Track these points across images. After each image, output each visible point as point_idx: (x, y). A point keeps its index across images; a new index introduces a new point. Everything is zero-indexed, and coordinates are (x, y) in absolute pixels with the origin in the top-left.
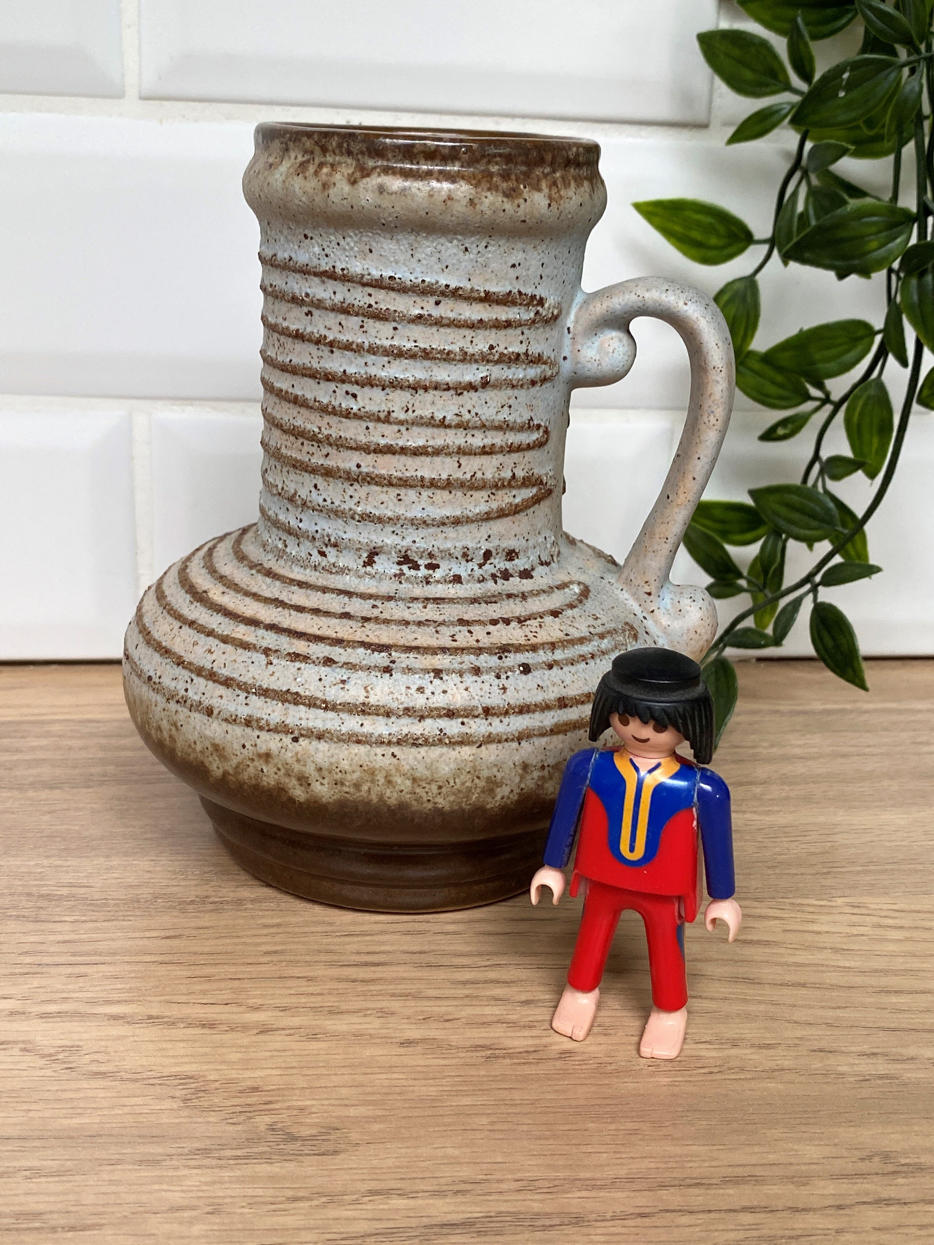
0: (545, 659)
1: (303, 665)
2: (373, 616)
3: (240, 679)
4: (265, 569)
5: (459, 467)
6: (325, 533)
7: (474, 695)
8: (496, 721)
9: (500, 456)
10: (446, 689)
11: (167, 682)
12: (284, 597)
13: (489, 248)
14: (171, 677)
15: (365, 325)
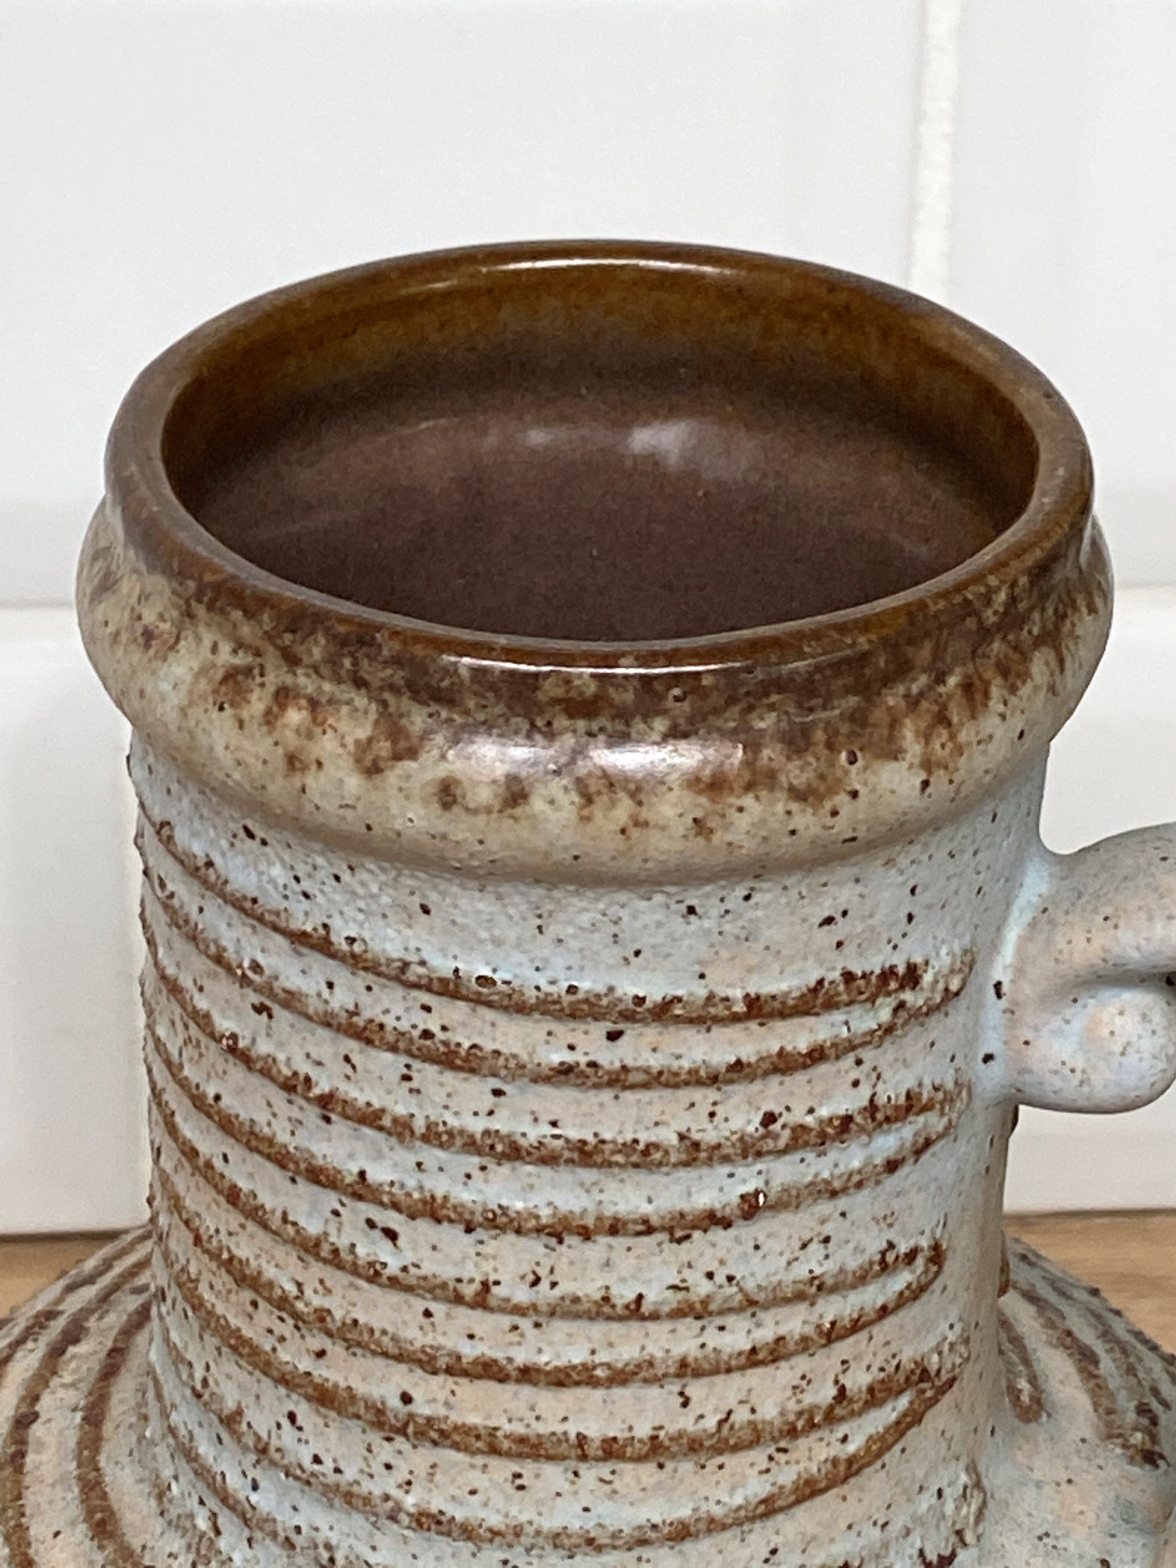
5: (685, 1404)
6: (320, 1539)
9: (800, 1360)
13: (756, 898)
15: (414, 1074)
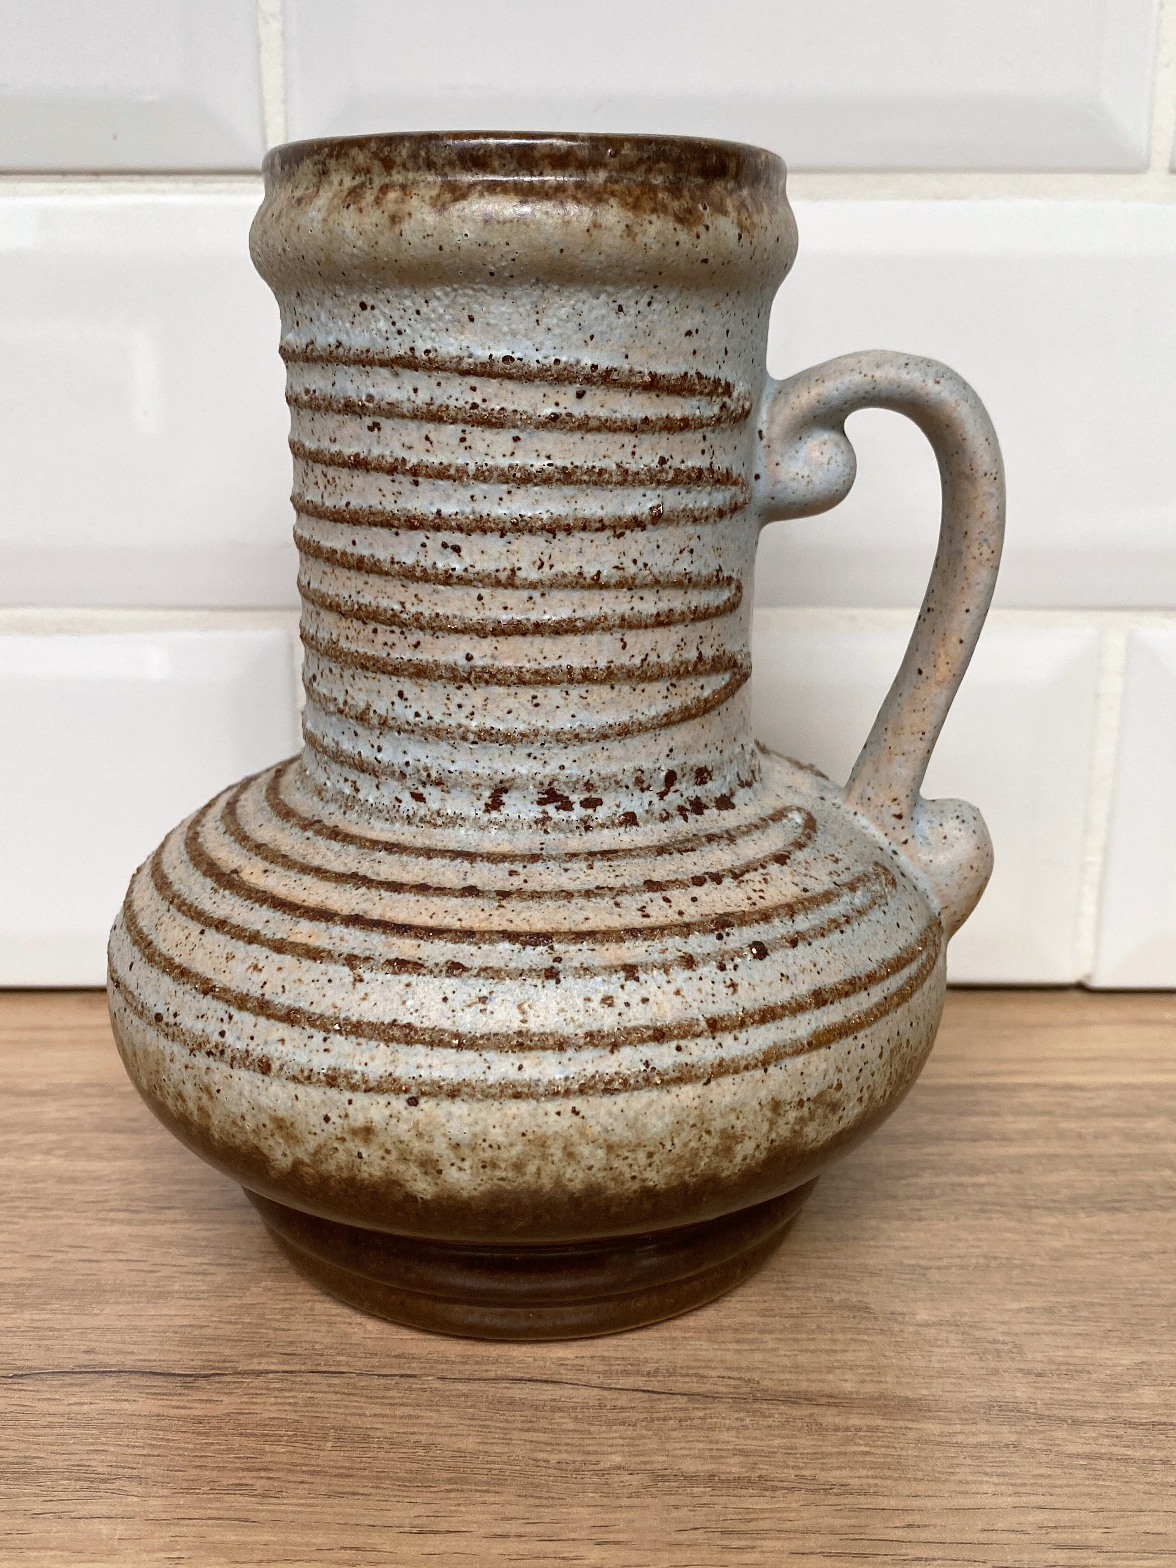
0: (783, 931)
1: (413, 979)
2: (513, 888)
3: (312, 1009)
4: (327, 828)
5: (624, 647)
6: (421, 765)
7: (690, 1000)
8: (727, 1039)
9: (680, 628)
10: (646, 995)
11: (187, 1021)
12: (365, 869)
13: (654, 306)
14: (194, 1013)
15: (468, 437)
